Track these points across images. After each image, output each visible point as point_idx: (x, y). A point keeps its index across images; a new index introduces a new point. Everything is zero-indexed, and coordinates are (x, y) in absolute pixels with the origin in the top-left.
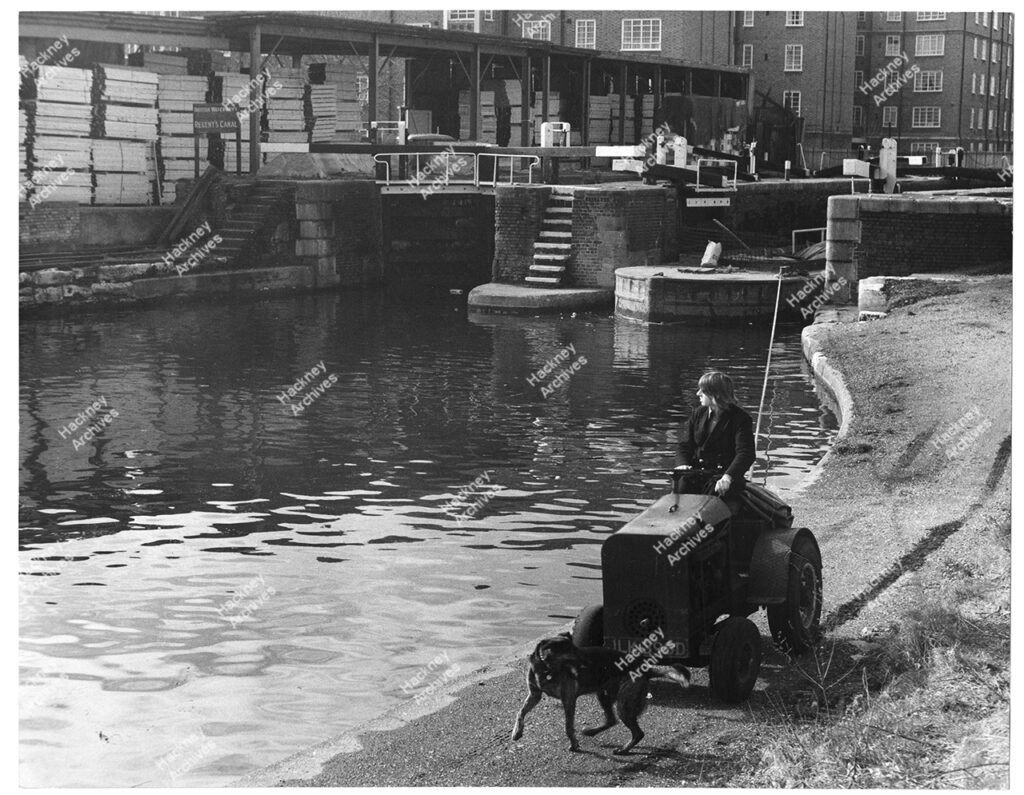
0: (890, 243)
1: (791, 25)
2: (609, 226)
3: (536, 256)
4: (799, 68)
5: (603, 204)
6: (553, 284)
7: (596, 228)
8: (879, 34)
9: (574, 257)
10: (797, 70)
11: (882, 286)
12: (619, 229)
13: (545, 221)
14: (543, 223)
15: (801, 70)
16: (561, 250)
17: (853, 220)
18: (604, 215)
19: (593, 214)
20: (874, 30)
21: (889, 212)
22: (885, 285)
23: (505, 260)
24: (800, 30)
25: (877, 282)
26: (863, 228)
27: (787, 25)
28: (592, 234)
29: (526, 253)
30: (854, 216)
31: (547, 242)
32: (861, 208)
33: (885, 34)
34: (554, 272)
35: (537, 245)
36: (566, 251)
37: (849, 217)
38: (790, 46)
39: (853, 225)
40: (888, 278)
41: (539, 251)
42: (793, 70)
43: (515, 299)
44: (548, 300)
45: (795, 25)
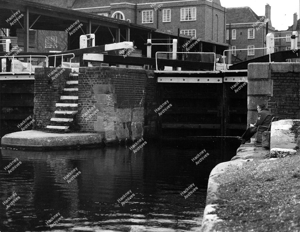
0: (295, 95)
1: (250, 38)
2: (101, 91)
3: (56, 112)
4: (253, 54)
5: (97, 76)
6: (63, 130)
7: (93, 93)
8: (283, 46)
9: (80, 112)
10: (252, 55)
11: (291, 126)
12: (108, 93)
13: (65, 89)
14: (63, 91)
15: (254, 55)
16: (72, 107)
17: (267, 80)
18: (98, 83)
19: (91, 83)
20: (281, 45)
21: (293, 72)
22: (293, 126)
23: (39, 115)
24: (253, 40)
25: (286, 123)
26: (274, 85)
27: (248, 38)
28: (90, 97)
29: (50, 110)
30: (266, 76)
31: (65, 103)
32: (272, 70)
33: (285, 46)
34: (65, 122)
35: (58, 105)
36: (75, 109)
37: (263, 77)
38: (250, 46)
39: (266, 83)
40: (295, 120)
41: (58, 108)
42: (251, 55)
43: (25, 140)
44: (49, 141)
45: (251, 38)
